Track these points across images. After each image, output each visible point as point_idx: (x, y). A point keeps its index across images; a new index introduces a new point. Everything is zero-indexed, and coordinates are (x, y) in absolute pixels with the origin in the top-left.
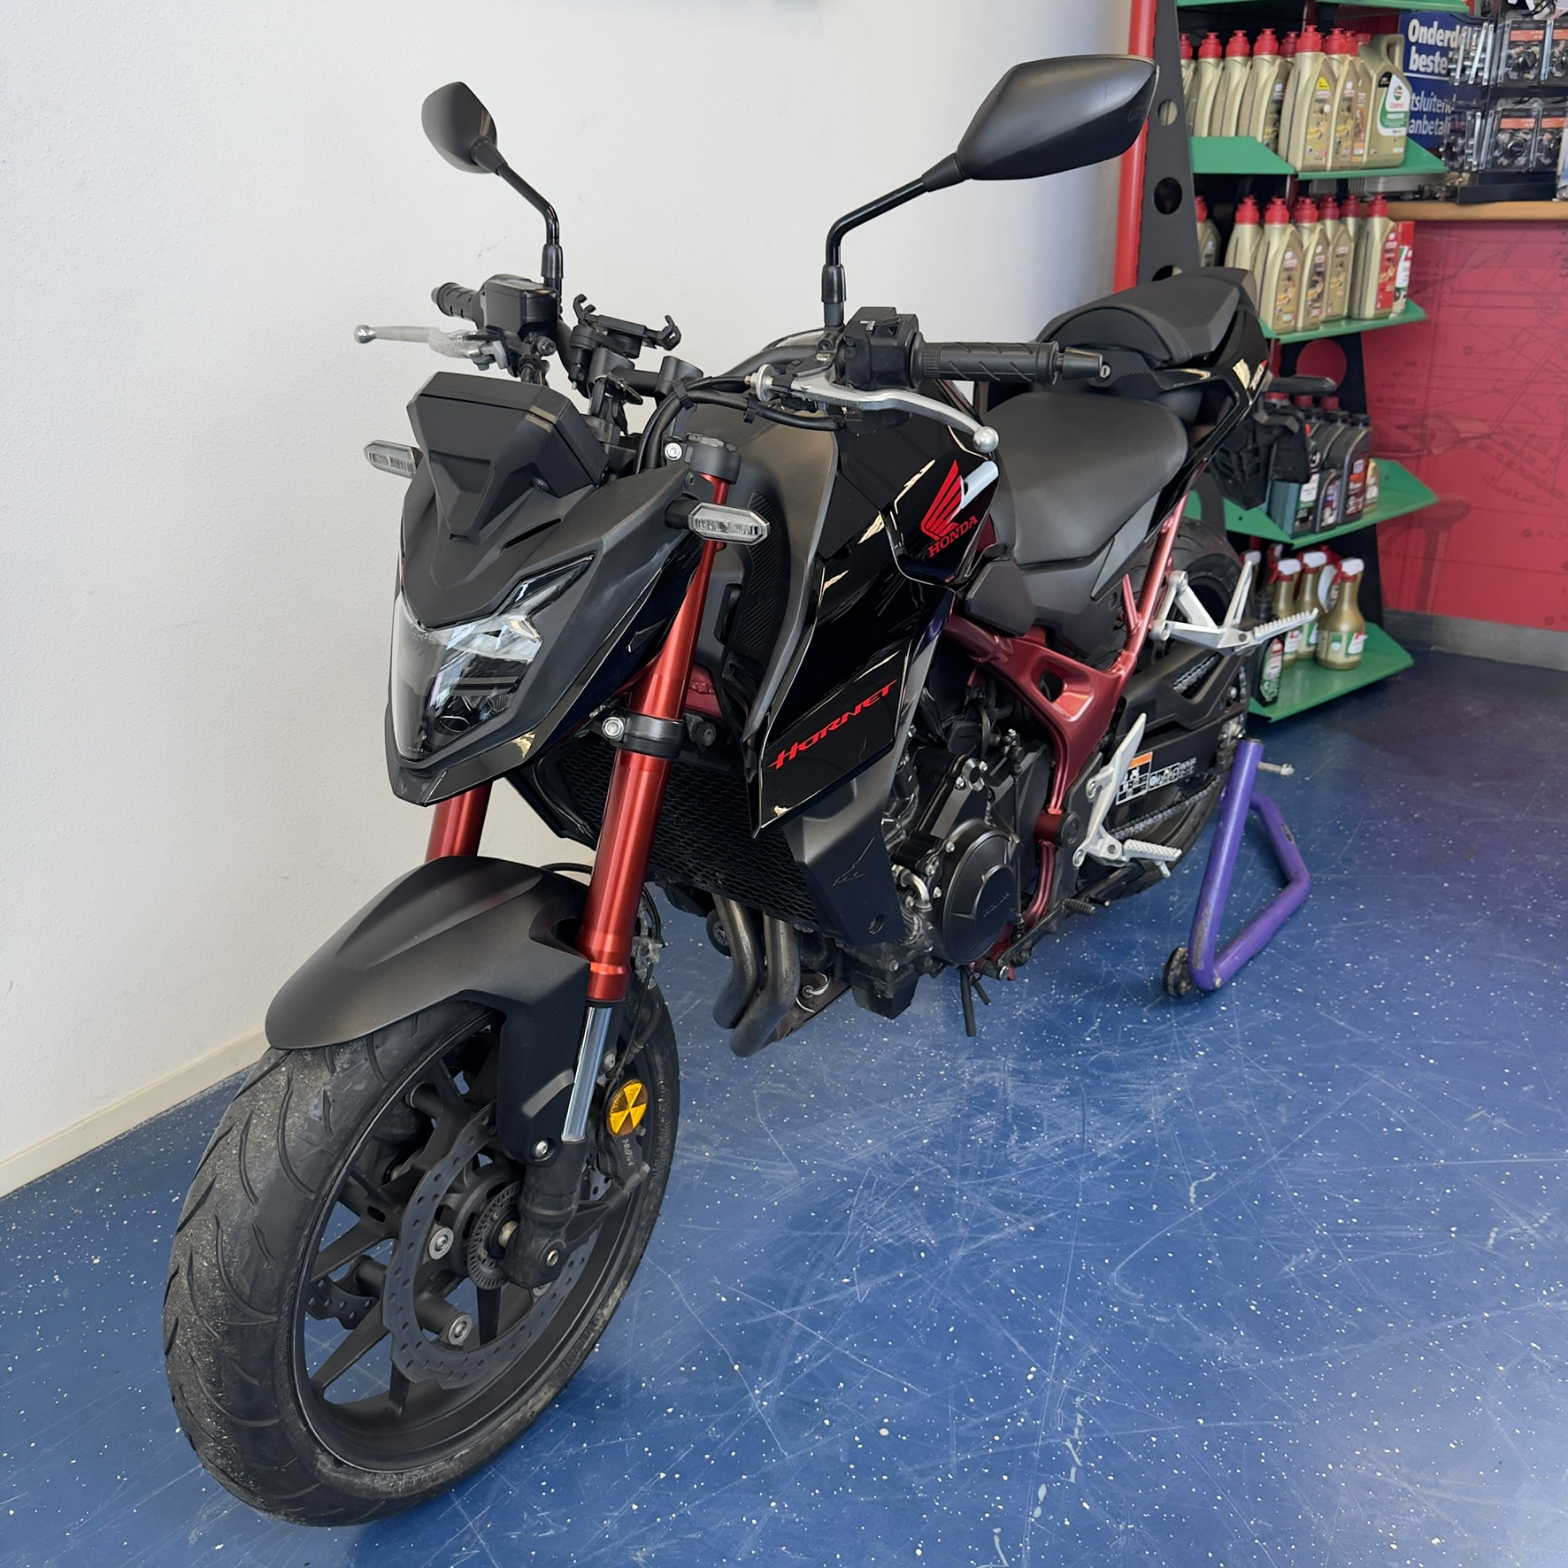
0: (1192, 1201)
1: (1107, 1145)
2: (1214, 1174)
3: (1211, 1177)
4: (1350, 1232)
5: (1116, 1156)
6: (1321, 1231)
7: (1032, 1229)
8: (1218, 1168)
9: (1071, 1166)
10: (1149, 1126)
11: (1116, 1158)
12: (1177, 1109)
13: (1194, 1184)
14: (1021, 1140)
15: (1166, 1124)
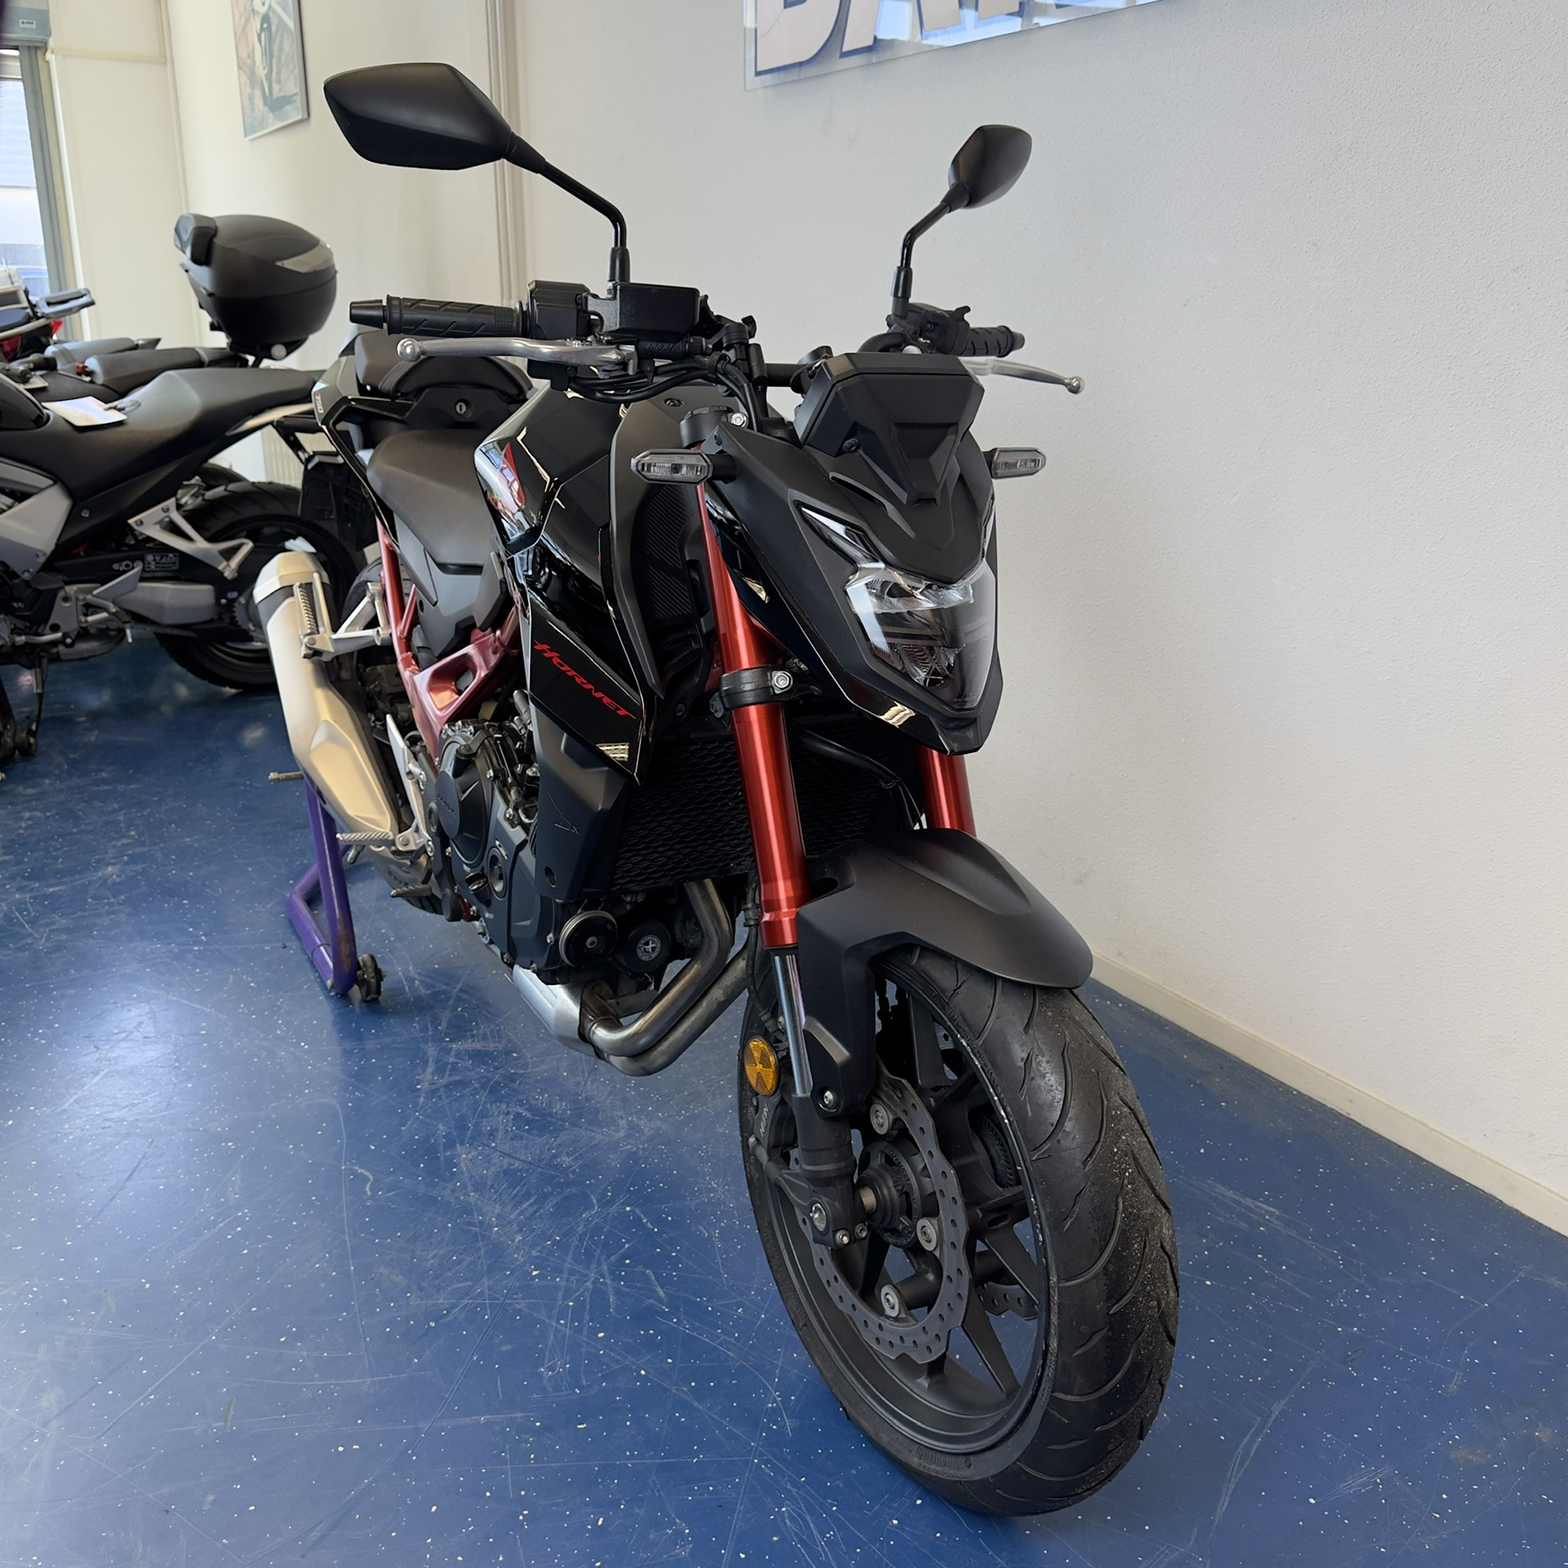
0: (357, 1168)
1: (464, 1155)
2: (369, 1193)
3: (367, 1189)
4: (222, 1228)
5: (448, 1153)
6: (243, 1212)
7: (419, 1087)
8: (372, 1198)
9: (464, 1128)
10: (464, 1186)
11: (445, 1151)
12: (470, 1213)
13: (371, 1178)
14: (518, 1116)
15: (458, 1198)
